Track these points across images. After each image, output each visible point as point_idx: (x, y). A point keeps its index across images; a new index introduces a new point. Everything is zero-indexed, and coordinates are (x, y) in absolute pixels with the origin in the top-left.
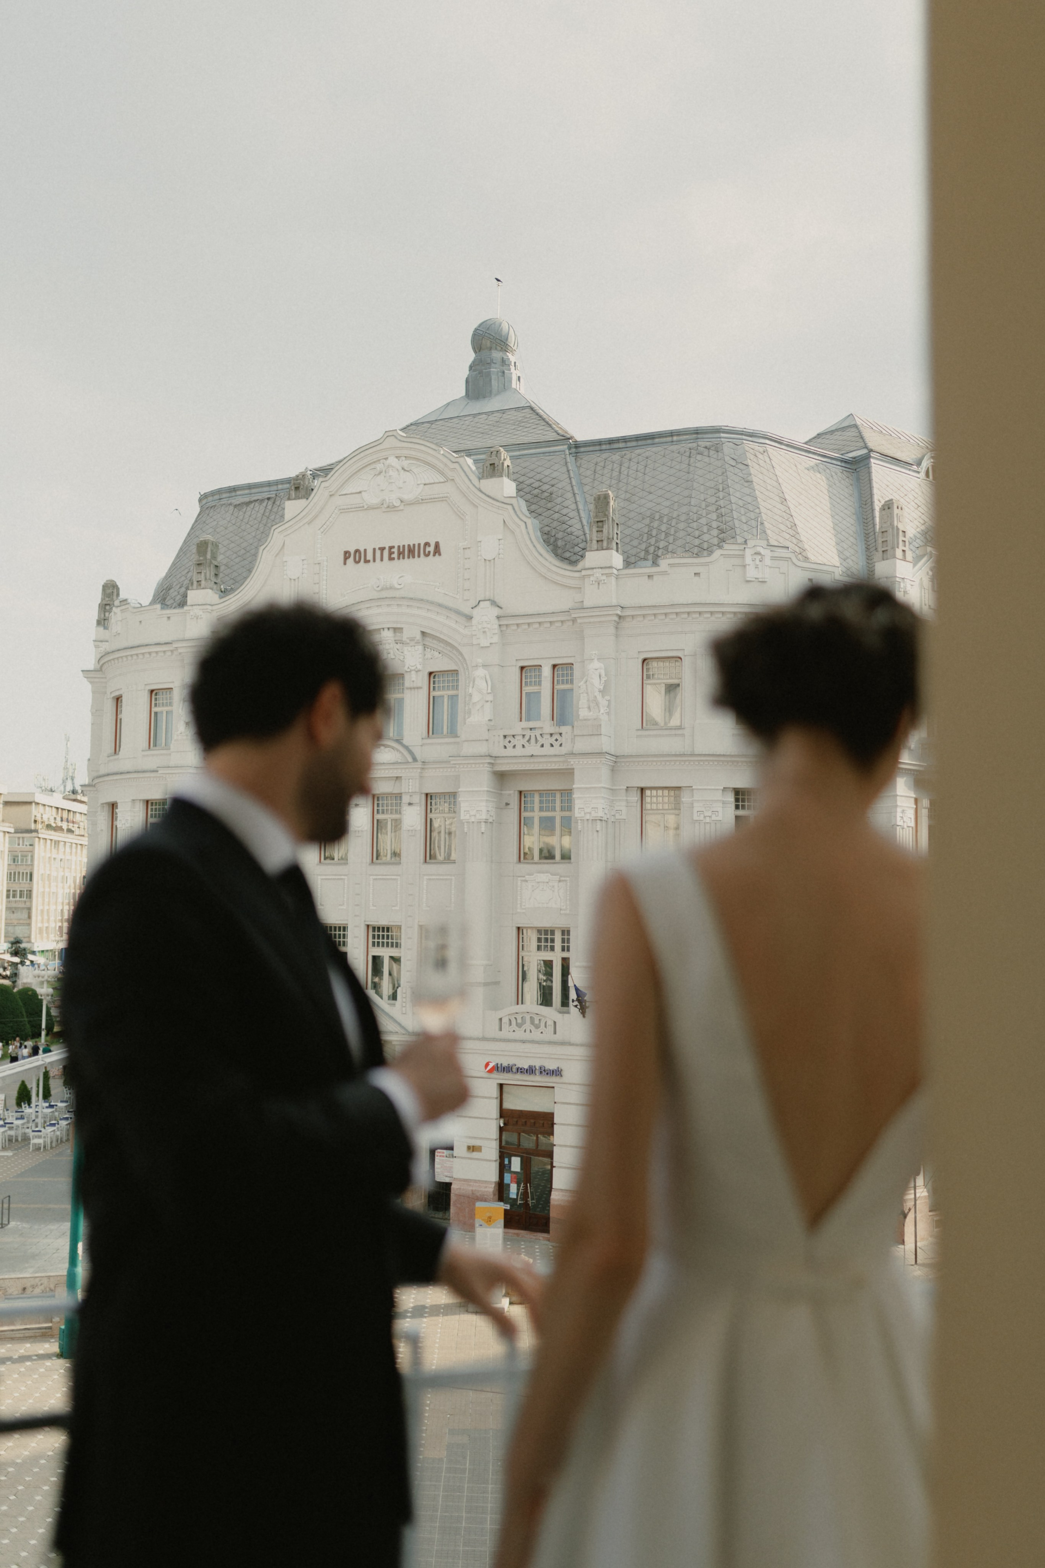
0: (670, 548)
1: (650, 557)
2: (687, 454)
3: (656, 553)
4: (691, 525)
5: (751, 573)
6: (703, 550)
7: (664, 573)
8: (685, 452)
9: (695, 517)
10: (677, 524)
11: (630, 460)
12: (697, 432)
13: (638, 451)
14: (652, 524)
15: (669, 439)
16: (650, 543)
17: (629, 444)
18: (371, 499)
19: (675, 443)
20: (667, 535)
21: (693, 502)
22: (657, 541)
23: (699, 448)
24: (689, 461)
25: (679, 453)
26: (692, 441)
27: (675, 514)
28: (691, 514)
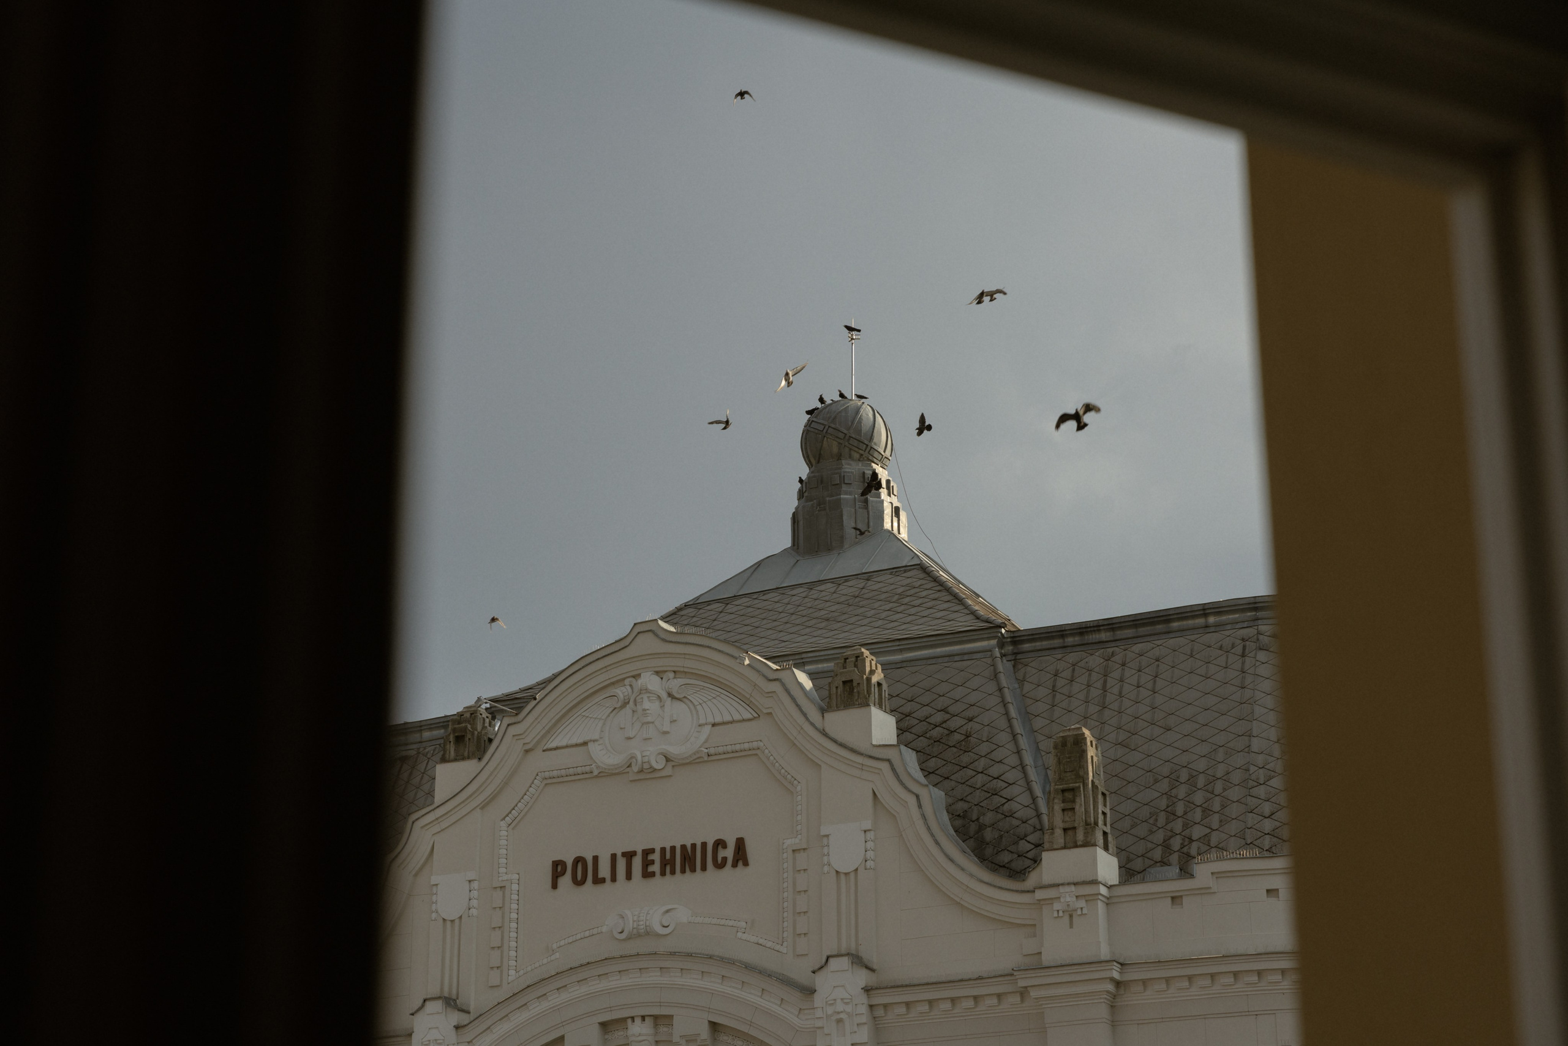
0: (1214, 839)
1: (1174, 858)
2: (1239, 649)
3: (1185, 850)
4: (1254, 792)
7: (1205, 891)
8: (1233, 646)
9: (1261, 775)
10: (1225, 790)
11: (1123, 665)
13: (1137, 648)
14: (1174, 792)
15: (1200, 621)
16: (1171, 831)
17: (1120, 634)
18: (605, 757)
19: (1212, 629)
20: (1207, 812)
21: (1256, 744)
22: (1186, 826)
23: (1261, 637)
24: (1243, 663)
25: (1221, 648)
26: (1245, 625)
27: (1220, 771)
28: (1252, 769)
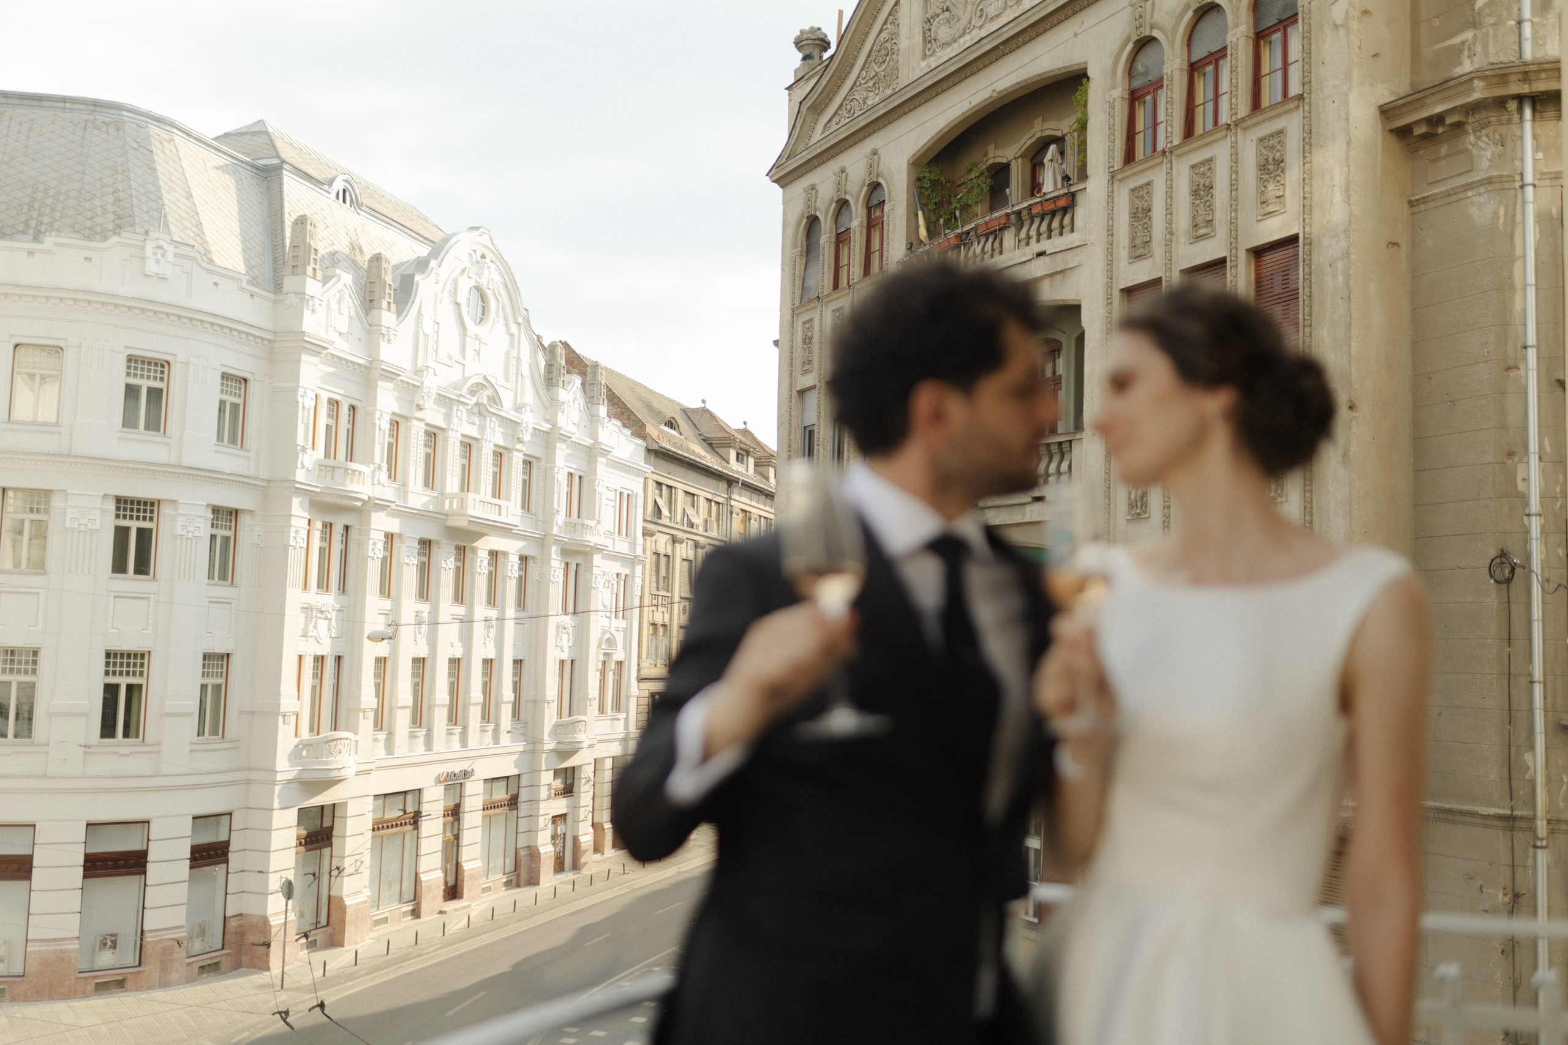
5: (151, 267)
6: (94, 233)
12: (96, 105)
